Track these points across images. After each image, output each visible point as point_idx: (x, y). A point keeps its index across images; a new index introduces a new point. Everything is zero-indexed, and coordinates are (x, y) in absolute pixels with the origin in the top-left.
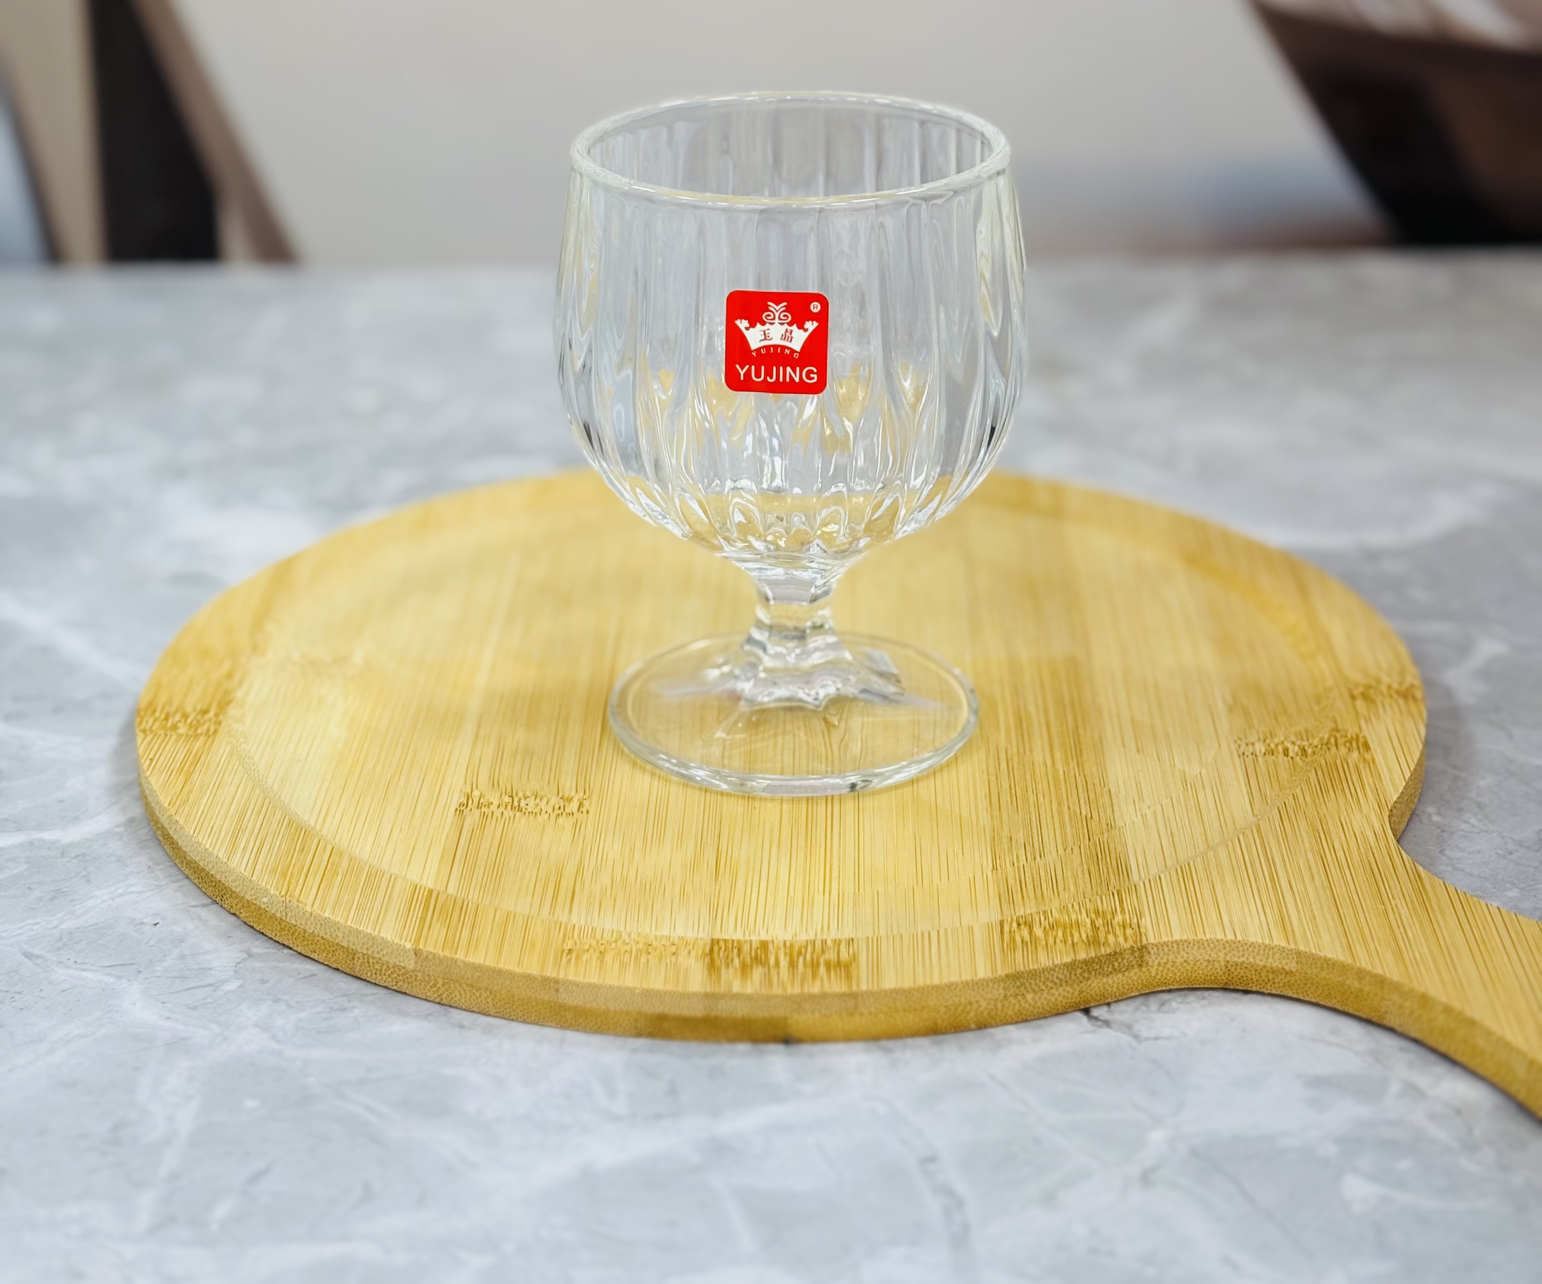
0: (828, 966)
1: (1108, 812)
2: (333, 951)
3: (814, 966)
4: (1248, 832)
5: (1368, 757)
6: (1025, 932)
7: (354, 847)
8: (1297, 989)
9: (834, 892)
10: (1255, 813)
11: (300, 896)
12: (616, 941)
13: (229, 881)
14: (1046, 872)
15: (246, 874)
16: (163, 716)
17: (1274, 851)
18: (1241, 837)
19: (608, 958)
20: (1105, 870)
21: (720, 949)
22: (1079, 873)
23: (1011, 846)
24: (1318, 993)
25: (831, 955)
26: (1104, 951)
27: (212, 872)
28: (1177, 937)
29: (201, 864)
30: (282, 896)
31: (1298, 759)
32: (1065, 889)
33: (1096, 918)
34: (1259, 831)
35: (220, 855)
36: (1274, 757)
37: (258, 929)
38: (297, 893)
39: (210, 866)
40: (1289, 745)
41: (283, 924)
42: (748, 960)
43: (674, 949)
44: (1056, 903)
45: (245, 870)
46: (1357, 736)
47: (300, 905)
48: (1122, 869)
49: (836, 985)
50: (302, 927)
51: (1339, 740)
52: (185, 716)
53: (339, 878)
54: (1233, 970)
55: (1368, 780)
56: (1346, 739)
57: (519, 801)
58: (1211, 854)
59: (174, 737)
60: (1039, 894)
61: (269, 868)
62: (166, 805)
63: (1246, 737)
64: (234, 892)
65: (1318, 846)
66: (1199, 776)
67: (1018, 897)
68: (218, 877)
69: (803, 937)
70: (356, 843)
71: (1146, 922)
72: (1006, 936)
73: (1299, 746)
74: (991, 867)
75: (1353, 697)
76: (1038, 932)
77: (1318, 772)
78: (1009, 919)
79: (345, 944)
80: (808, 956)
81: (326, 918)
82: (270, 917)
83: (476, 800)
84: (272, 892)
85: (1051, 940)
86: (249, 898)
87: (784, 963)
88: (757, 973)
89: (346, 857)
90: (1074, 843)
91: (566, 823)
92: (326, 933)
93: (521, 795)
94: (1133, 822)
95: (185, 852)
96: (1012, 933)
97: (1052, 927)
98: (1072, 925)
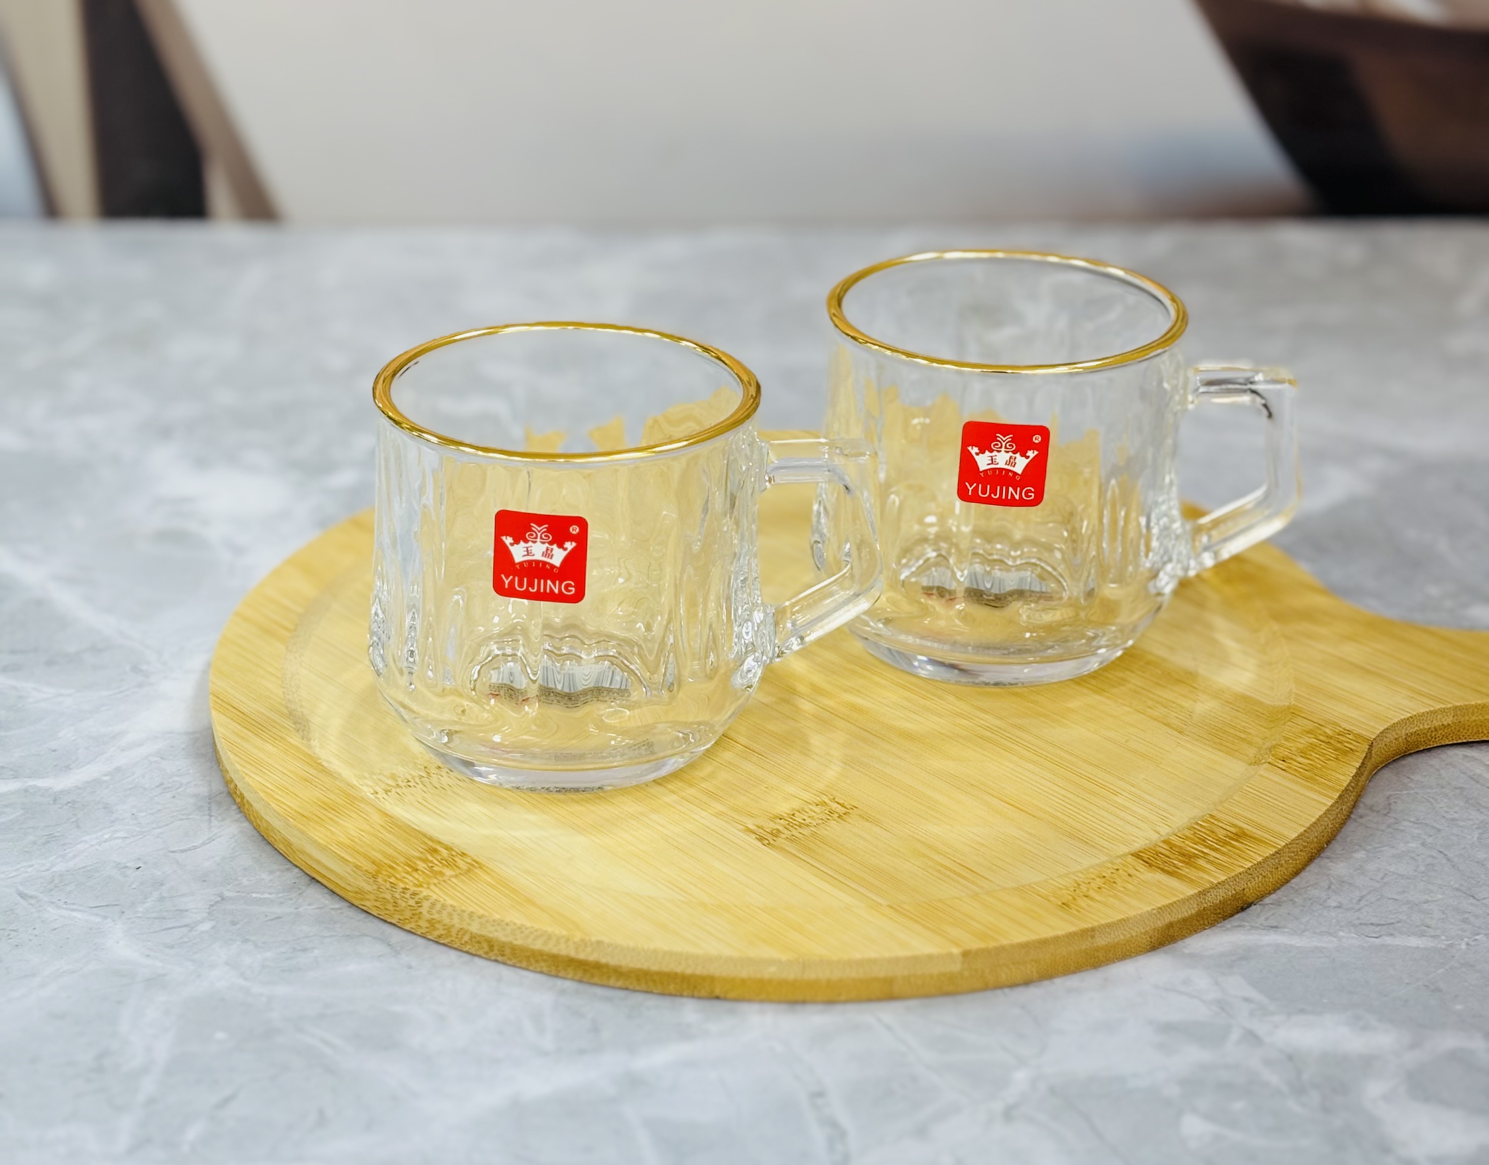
0: (1233, 839)
2: (866, 986)
3: (1225, 843)
6: (1296, 764)
8: (1452, 737)
11: (808, 951)
12: (1077, 884)
16: (407, 868)
19: (1098, 897)
21: (1148, 858)
24: (1469, 734)
25: (1221, 831)
28: (1382, 729)
33: (1315, 736)
38: (802, 950)
39: (673, 966)
42: (1180, 858)
43: (1122, 872)
50: (825, 977)
52: (424, 860)
54: (1409, 740)
57: (792, 818)
59: (454, 880)
61: (744, 942)
71: (1348, 727)
72: (1292, 772)
74: (1175, 732)
76: (1302, 760)
80: (1209, 838)
81: (856, 960)
83: (763, 832)
85: (1319, 762)
87: (1205, 850)
91: (856, 820)
96: (1290, 768)
97: (1303, 753)
98: (1312, 747)
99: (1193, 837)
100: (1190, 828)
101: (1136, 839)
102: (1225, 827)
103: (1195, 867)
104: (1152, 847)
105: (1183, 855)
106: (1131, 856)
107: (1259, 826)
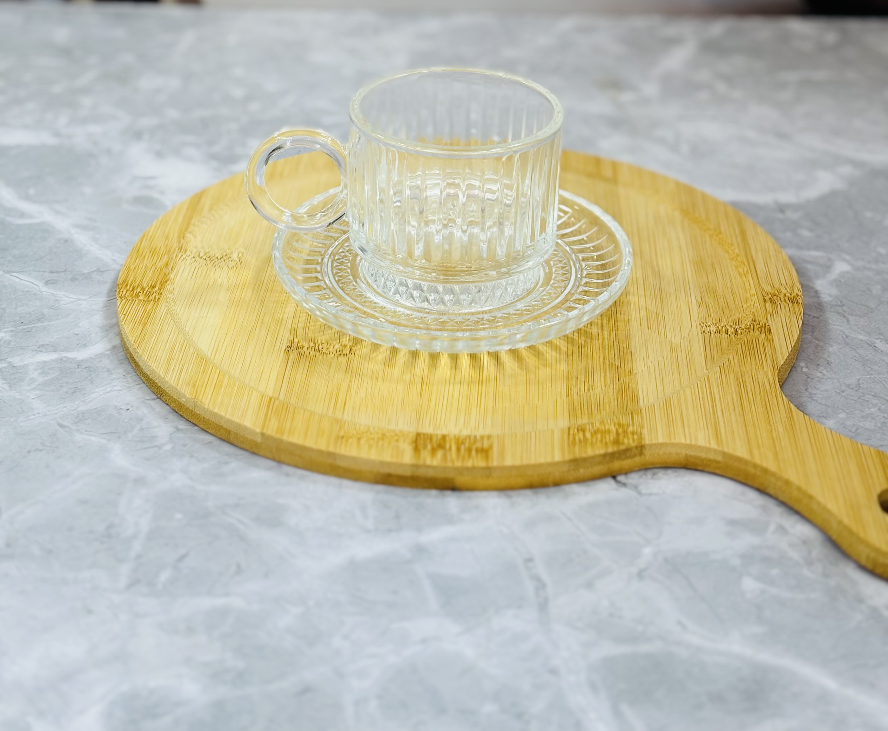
0: (477, 450)
1: (630, 365)
2: (219, 430)
3: (469, 450)
4: (703, 380)
5: (770, 337)
6: (581, 435)
7: (231, 370)
8: (722, 470)
9: (483, 406)
10: (708, 368)
11: (202, 399)
12: (367, 432)
13: (164, 387)
14: (594, 398)
15: (174, 385)
16: (131, 289)
17: (715, 392)
18: (699, 382)
19: (363, 441)
20: (626, 399)
21: (421, 438)
22: (612, 400)
23: (577, 382)
24: (733, 473)
25: (479, 445)
26: (622, 447)
27: (156, 381)
28: (661, 440)
29: (151, 376)
30: (193, 399)
31: (733, 336)
32: (604, 409)
33: (619, 428)
34: (708, 379)
35: (161, 374)
36: (720, 335)
37: (180, 413)
38: (201, 397)
39: (155, 378)
40: (729, 328)
41: (193, 413)
42: (435, 445)
43: (396, 438)
44: (599, 417)
45: (173, 383)
46: (765, 325)
47: (202, 404)
48: (635, 398)
49: (480, 463)
50: (203, 416)
51: (755, 327)
52: (143, 289)
53: (223, 389)
54: (689, 458)
55: (769, 351)
56: (759, 326)
57: (318, 346)
58: (682, 393)
59: (137, 302)
60: (590, 412)
61: (186, 382)
62: (132, 342)
63: (706, 322)
64: (168, 393)
65: (739, 390)
66: (679, 344)
67: (579, 412)
68: (159, 385)
69: (466, 432)
70: (232, 366)
71: (645, 431)
72: (571, 437)
73: (734, 328)
74: (566, 395)
75: (765, 301)
76: (588, 435)
77: (743, 346)
78: (573, 427)
79: (225, 426)
80: (467, 445)
81: (215, 413)
82: (187, 409)
83: (296, 345)
84: (188, 396)
85: (594, 440)
86: (175, 398)
87: (454, 448)
88: (440, 454)
89: (227, 377)
90: (610, 382)
91: (343, 360)
92: (215, 420)
93: (319, 342)
94: (643, 371)
95: (142, 369)
96: (575, 435)
97: (596, 432)
98: (607, 432)
99: (461, 440)
100: (469, 437)
102: (486, 444)
103: (432, 453)
105: (440, 445)
107: (502, 453)
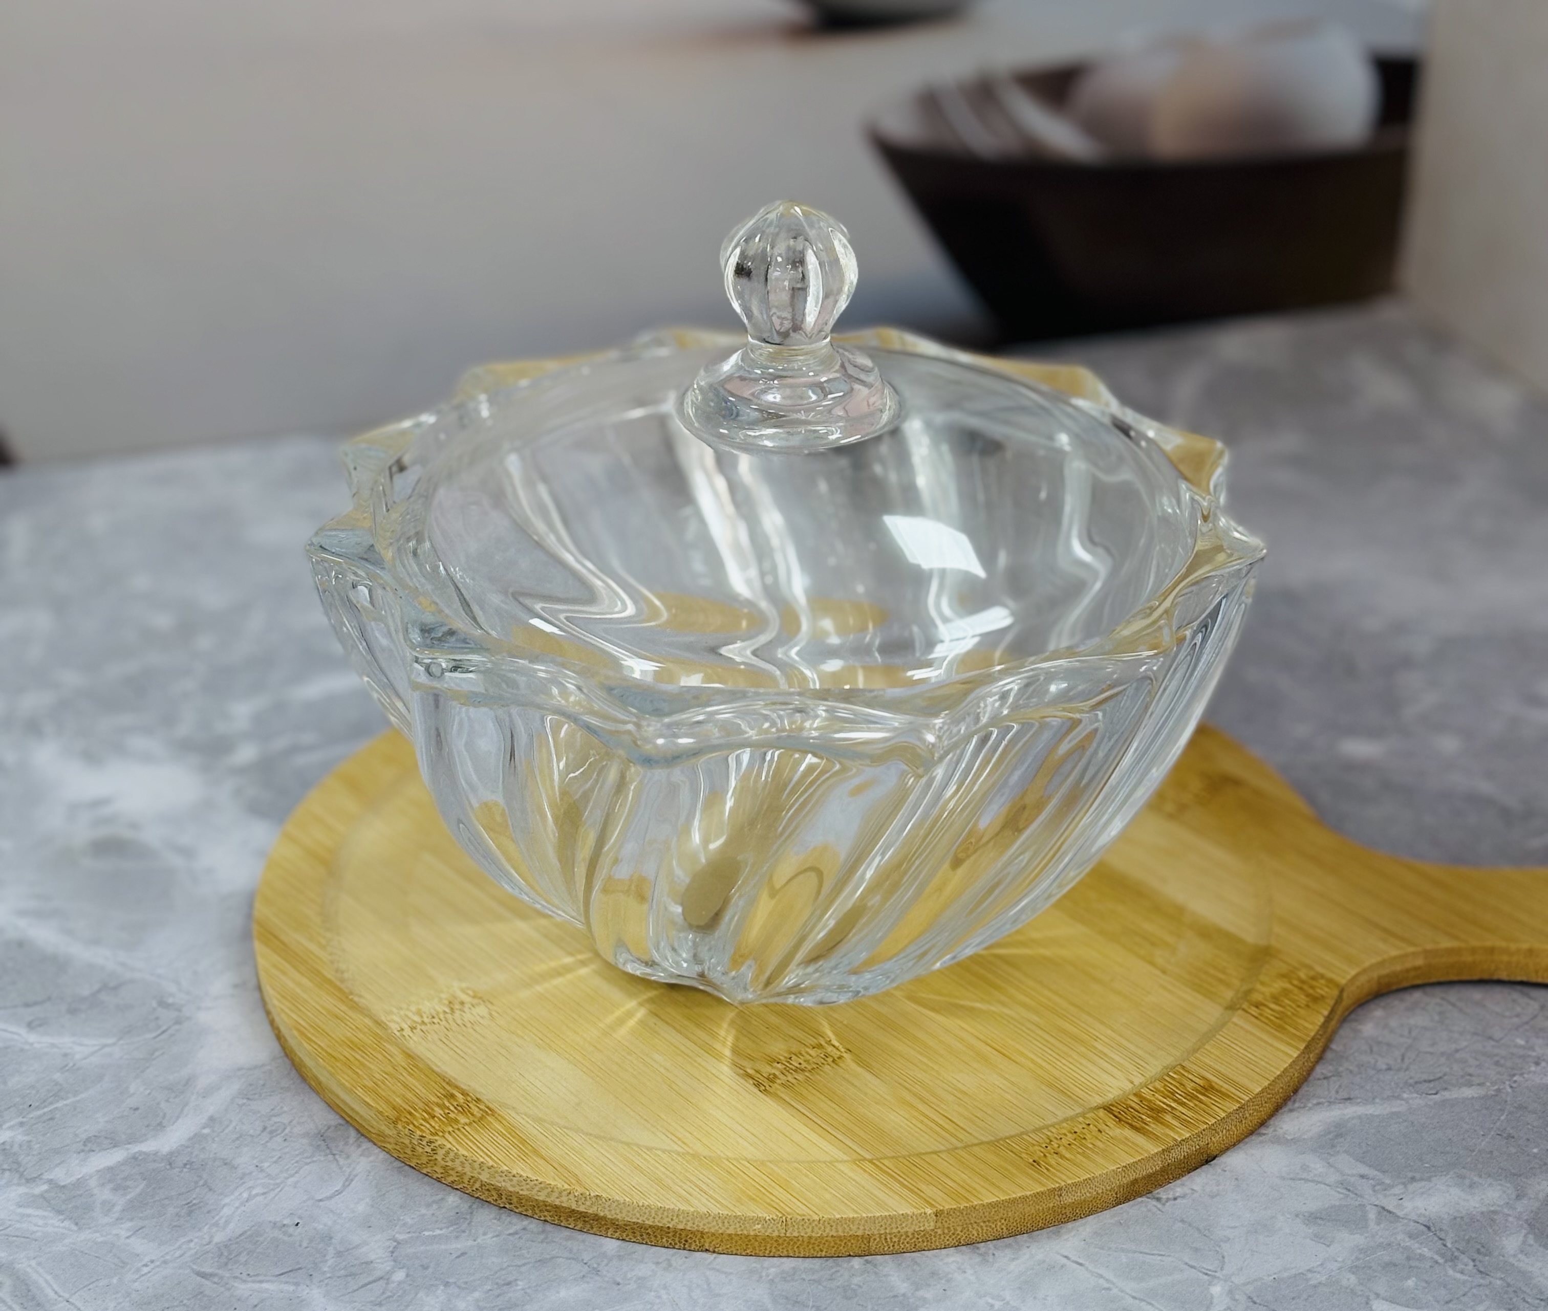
0: (1201, 1093)
3: (1193, 1097)
4: (1268, 875)
6: (1268, 1011)
11: (792, 1211)
12: (1049, 1140)
13: (698, 1226)
16: (424, 1115)
18: (1271, 880)
19: (1067, 1156)
21: (1119, 1113)
27: (670, 1225)
28: (1352, 975)
30: (781, 1217)
31: (1207, 805)
33: (1289, 981)
36: (1189, 811)
38: (788, 1209)
39: (664, 1221)
41: (781, 1241)
46: (1223, 773)
47: (806, 1218)
50: (807, 1235)
52: (443, 1107)
53: (794, 1182)
54: (1381, 982)
56: (1221, 779)
61: (733, 1200)
64: (708, 1233)
66: (1170, 846)
71: (1320, 970)
72: (1263, 1020)
74: (1160, 972)
76: (1274, 1007)
77: (1243, 811)
79: (860, 1233)
80: (1178, 1092)
82: (764, 1240)
84: (768, 1218)
86: (731, 1233)
91: (850, 1066)
92: (837, 1232)
96: (1261, 1015)
97: (1276, 999)
98: (1286, 993)
99: (1162, 1089)
100: (1162, 1079)
101: (1112, 1090)
102: (1194, 1079)
103: (1162, 1123)
104: (1123, 1100)
105: (1152, 1109)
106: (1101, 1110)
107: (1227, 1079)
